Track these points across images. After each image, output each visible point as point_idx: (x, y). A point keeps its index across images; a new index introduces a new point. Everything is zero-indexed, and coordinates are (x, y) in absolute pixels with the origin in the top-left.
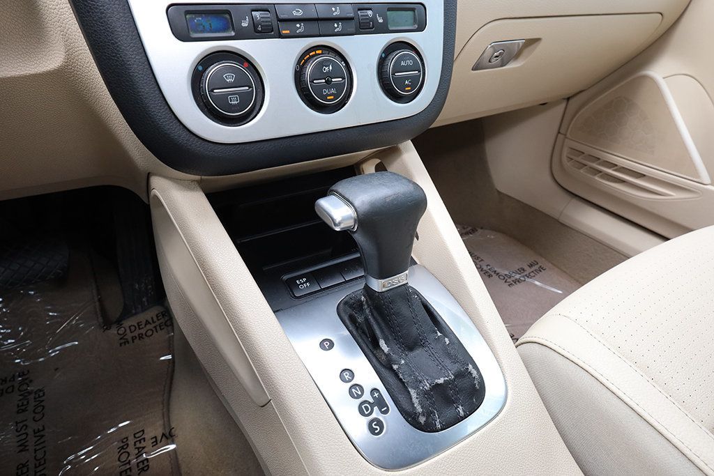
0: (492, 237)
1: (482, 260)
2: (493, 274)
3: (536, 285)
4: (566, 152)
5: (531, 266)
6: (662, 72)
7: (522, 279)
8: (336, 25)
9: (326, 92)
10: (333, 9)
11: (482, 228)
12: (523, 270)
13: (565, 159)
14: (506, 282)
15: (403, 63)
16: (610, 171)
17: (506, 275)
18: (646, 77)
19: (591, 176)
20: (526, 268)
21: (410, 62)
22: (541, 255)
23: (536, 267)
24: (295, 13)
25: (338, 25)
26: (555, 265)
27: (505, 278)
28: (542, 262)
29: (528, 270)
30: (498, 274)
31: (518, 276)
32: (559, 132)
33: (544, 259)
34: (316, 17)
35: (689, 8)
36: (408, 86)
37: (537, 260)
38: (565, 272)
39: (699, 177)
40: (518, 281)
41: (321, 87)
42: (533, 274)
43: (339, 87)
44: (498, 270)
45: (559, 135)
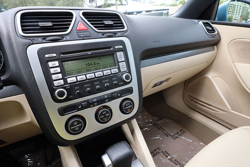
0: (168, 121)
1: (165, 130)
2: (168, 135)
3: (183, 139)
4: (187, 96)
5: (181, 131)
6: (211, 75)
7: (178, 136)
8: (106, 100)
9: (104, 119)
10: (105, 96)
11: (164, 118)
12: (178, 133)
13: (187, 98)
14: (173, 138)
15: (127, 105)
16: (201, 103)
17: (173, 135)
18: (206, 77)
19: (195, 104)
20: (179, 132)
21: (129, 104)
22: (184, 127)
23: (182, 132)
24: (94, 101)
25: (107, 100)
26: (188, 131)
27: (172, 136)
28: (184, 130)
29: (180, 133)
30: (170, 135)
31: (177, 136)
32: (184, 89)
33: (185, 129)
34: (100, 100)
35: (216, 59)
36: (129, 110)
37: (182, 129)
38: (192, 133)
39: (227, 107)
40: (177, 137)
41: (103, 118)
42: (181, 134)
43: (108, 116)
44: (170, 134)
45: (184, 90)
